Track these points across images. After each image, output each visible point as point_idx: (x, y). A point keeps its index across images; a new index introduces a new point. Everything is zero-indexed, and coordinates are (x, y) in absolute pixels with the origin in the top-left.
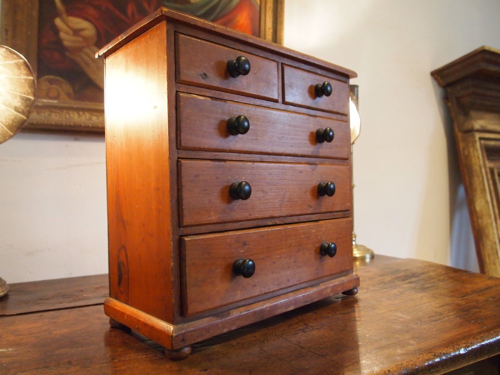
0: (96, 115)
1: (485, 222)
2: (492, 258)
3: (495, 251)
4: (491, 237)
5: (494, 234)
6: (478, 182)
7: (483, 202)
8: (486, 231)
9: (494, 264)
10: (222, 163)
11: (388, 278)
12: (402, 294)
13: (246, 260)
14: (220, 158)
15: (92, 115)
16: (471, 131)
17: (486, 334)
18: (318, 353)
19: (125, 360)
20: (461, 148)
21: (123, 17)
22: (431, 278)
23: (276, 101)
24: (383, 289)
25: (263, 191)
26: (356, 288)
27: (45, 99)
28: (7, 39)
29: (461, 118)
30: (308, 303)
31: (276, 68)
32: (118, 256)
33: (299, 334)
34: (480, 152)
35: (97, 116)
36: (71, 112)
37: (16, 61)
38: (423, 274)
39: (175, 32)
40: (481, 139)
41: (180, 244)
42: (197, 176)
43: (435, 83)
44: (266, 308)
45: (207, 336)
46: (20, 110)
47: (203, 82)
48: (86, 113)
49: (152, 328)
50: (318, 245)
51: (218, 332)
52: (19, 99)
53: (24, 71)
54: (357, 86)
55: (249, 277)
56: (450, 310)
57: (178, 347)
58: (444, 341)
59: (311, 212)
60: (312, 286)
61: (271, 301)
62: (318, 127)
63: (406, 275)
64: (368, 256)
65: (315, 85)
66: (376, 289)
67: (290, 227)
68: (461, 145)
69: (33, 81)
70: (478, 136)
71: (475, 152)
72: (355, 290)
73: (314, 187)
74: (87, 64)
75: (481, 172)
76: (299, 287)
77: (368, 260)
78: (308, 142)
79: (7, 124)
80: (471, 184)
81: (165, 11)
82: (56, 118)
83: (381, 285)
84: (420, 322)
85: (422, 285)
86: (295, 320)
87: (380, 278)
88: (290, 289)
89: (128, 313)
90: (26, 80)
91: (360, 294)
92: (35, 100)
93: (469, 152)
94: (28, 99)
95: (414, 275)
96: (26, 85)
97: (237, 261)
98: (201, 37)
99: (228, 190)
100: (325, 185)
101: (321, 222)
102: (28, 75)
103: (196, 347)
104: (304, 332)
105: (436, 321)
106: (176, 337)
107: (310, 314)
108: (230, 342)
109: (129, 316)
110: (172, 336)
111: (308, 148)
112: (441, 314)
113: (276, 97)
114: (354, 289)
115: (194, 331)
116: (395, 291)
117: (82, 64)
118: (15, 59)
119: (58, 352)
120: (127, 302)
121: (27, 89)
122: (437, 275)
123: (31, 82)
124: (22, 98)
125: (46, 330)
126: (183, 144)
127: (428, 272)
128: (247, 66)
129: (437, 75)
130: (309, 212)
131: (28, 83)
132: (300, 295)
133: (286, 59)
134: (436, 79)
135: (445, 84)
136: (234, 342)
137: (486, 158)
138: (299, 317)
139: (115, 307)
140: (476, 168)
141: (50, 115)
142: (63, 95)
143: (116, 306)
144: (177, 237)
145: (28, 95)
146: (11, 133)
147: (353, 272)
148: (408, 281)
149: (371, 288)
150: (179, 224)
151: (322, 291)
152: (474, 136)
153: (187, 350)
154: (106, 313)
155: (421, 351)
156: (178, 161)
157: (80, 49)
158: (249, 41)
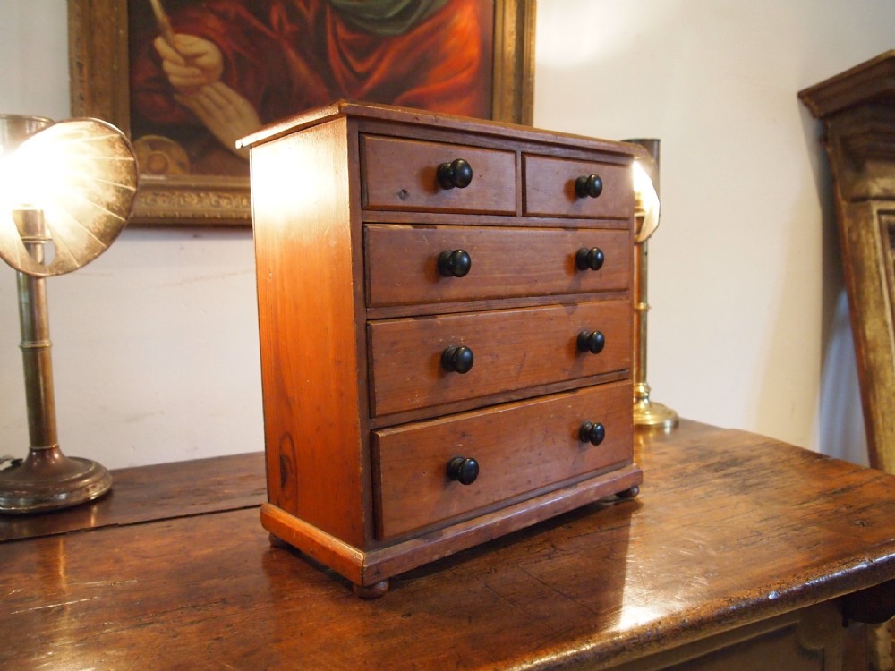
0: (225, 198)
1: (879, 359)
2: (888, 419)
6: (871, 289)
7: (879, 323)
8: (881, 374)
10: (430, 320)
11: (692, 467)
12: (710, 496)
13: (465, 460)
14: (427, 313)
15: (220, 197)
16: (864, 199)
17: (815, 569)
18: (565, 592)
19: (298, 598)
20: (846, 229)
21: (265, 29)
22: (762, 467)
23: (513, 214)
24: (681, 486)
25: (491, 355)
26: (637, 487)
27: (146, 174)
28: (82, 81)
29: (849, 175)
30: (559, 513)
31: (513, 161)
32: (281, 447)
33: (543, 562)
34: (878, 236)
35: (229, 198)
36: (186, 194)
37: (108, 136)
38: (749, 459)
39: (360, 133)
40: (880, 212)
41: (372, 441)
42: (394, 343)
43: (806, 111)
44: (496, 523)
45: (410, 566)
46: (115, 208)
47: (400, 203)
48: (211, 195)
49: (334, 554)
50: (576, 427)
51: (427, 560)
52: (112, 191)
53: (119, 148)
54: (658, 141)
55: (469, 484)
56: (775, 526)
57: (371, 582)
58: (750, 579)
59: (566, 378)
60: (566, 488)
61: (503, 512)
62: (580, 246)
63: (722, 461)
64: (668, 424)
65: (575, 178)
66: (670, 486)
67: (531, 403)
68: (847, 223)
69: (135, 163)
70: (876, 207)
71: (870, 235)
72: (635, 490)
73: (572, 339)
74: (209, 113)
75: (878, 272)
76: (546, 489)
77: (668, 430)
78: (563, 271)
79: (96, 230)
80: (860, 292)
81: (345, 107)
82: (163, 205)
83: (677, 480)
84: (722, 547)
85: (744, 480)
86: (538, 539)
87: (679, 466)
88: (531, 495)
89: (297, 529)
90: (123, 162)
91: (643, 495)
92: (137, 192)
93: (859, 236)
94: (128, 191)
95: (735, 462)
96: (123, 169)
97: (454, 459)
98: (398, 134)
99: (439, 358)
100: (588, 335)
101: (581, 392)
102: (125, 155)
103: (395, 582)
104: (550, 558)
105: (747, 545)
106: (368, 568)
107: (561, 528)
108: (443, 573)
109: (299, 534)
110: (363, 568)
111: (564, 281)
112: (760, 534)
113: (511, 208)
114: (633, 487)
115: (392, 559)
116: (699, 491)
117: (201, 113)
118: (107, 133)
119: (205, 584)
120: (295, 512)
121: (125, 175)
122: (772, 462)
123: (131, 165)
124: (118, 190)
125: (180, 550)
126: (374, 299)
127: (759, 457)
128: (466, 171)
129: (811, 97)
130: (562, 379)
131: (126, 168)
132: (547, 502)
133: (529, 145)
134: (806, 104)
135: (822, 114)
136: (448, 573)
137: (888, 246)
138: (545, 533)
139: (279, 520)
140: (870, 264)
141: (154, 200)
142: (173, 167)
143: (279, 517)
144: (367, 432)
145: (126, 185)
146: (104, 245)
147: (632, 462)
148: (723, 472)
149: (663, 485)
150: (370, 412)
151: (582, 494)
152: (868, 208)
153: (383, 586)
154: (263, 525)
155: (712, 594)
156: (367, 325)
157: (198, 88)
158: (470, 129)
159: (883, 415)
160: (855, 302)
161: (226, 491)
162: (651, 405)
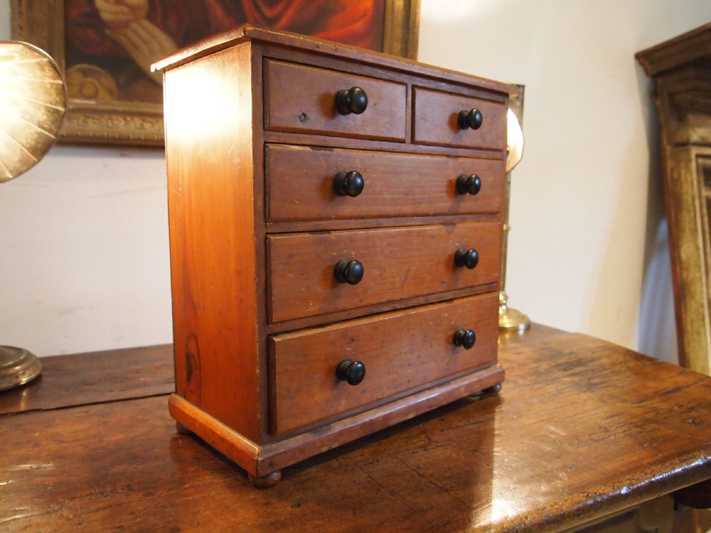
0: (149, 122)
1: (691, 276)
2: (696, 325)
3: (701, 317)
4: (697, 297)
5: (702, 292)
6: (687, 219)
7: (692, 248)
8: (692, 288)
9: (698, 334)
10: (325, 235)
11: (544, 366)
12: (562, 393)
13: (353, 363)
14: (323, 229)
15: (144, 121)
16: (685, 144)
17: (660, 466)
18: (440, 485)
19: (198, 486)
20: (669, 169)
22: (603, 368)
23: (402, 141)
24: (536, 383)
25: (379, 268)
26: (500, 384)
28: (20, 13)
29: (673, 124)
30: (434, 408)
31: (404, 93)
32: (187, 346)
33: (420, 453)
34: (695, 176)
35: (152, 123)
36: (114, 118)
37: (38, 60)
38: (592, 360)
39: (264, 57)
40: (698, 156)
41: (269, 346)
42: (291, 256)
43: (641, 69)
44: (379, 418)
45: (301, 458)
46: (46, 126)
47: (300, 125)
48: (136, 119)
49: (231, 446)
50: (451, 333)
51: (316, 452)
52: (43, 111)
53: (49, 72)
54: (523, 87)
55: (356, 384)
56: (619, 423)
57: (264, 474)
58: (603, 474)
59: (444, 290)
60: (440, 385)
61: (384, 408)
62: (460, 172)
63: (570, 361)
64: (522, 327)
65: (459, 112)
66: (528, 383)
67: (413, 312)
68: (670, 164)
69: (63, 86)
70: (694, 151)
71: (688, 175)
72: (498, 386)
73: (450, 256)
74: (136, 47)
75: (694, 205)
76: (423, 387)
77: (521, 332)
78: (444, 195)
79: (28, 145)
80: (678, 221)
81: (250, 31)
82: (93, 127)
83: (533, 378)
84: (576, 442)
85: (589, 379)
86: (415, 430)
87: (534, 365)
88: (411, 392)
89: (200, 420)
90: (52, 84)
91: (505, 392)
92: (65, 113)
93: (680, 175)
94: (57, 111)
95: (580, 363)
96: (53, 91)
97: (342, 362)
98: (299, 61)
99: (332, 271)
100: (465, 252)
101: (456, 302)
102: (54, 78)
103: (287, 472)
104: (426, 450)
105: (598, 441)
106: (262, 461)
107: (435, 420)
108: (329, 463)
109: (201, 425)
110: (257, 461)
111: (445, 204)
112: (607, 430)
113: (401, 136)
114: (496, 385)
115: (285, 452)
116: (551, 388)
118: (36, 57)
119: (114, 470)
120: (198, 404)
121: (54, 97)
122: (611, 363)
123: (60, 87)
124: (48, 109)
125: (95, 436)
126: (273, 215)
127: (599, 358)
128: (362, 99)
129: (644, 58)
130: (440, 290)
131: (56, 90)
132: (423, 398)
133: (419, 79)
134: (642, 64)
135: (654, 72)
136: (335, 463)
137: (702, 184)
138: (421, 425)
139: (184, 410)
140: (687, 198)
141: (85, 122)
142: (103, 94)
143: (184, 408)
144: (264, 337)
145: (55, 105)
146: (35, 159)
147: (496, 363)
148: (571, 371)
149: (521, 382)
150: (267, 320)
151: (453, 391)
152: (688, 152)
153: (276, 476)
154: (171, 414)
155: (572, 490)
156: (266, 238)
157: (126, 24)
158: (366, 60)
159: (692, 321)
160: (674, 229)
161: (142, 379)
162: (508, 310)
